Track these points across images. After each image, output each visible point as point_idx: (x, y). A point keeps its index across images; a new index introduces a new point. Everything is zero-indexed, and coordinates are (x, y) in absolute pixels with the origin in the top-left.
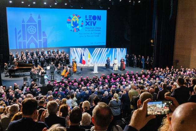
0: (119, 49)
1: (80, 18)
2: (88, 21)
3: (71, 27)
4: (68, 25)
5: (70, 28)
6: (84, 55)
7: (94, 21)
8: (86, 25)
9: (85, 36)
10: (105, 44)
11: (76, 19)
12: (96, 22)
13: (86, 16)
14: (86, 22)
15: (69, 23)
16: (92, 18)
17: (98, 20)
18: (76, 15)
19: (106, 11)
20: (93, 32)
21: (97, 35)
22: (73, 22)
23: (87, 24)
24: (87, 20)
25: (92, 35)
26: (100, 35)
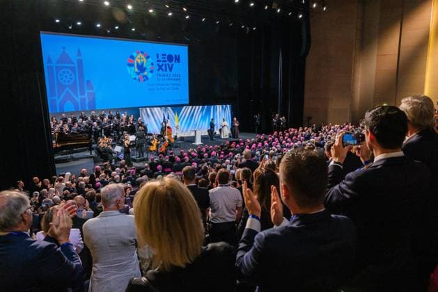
0: (221, 106)
1: (148, 57)
2: (161, 64)
3: (135, 74)
4: (128, 69)
5: (133, 75)
6: (168, 118)
7: (170, 64)
8: (159, 70)
9: (158, 89)
11: (143, 59)
12: (172, 65)
13: (157, 55)
14: (158, 65)
15: (131, 65)
16: (166, 59)
17: (175, 61)
18: (142, 52)
19: (187, 48)
20: (169, 82)
21: (175, 87)
22: (138, 64)
23: (160, 67)
24: (160, 61)
25: (168, 87)
26: (179, 87)
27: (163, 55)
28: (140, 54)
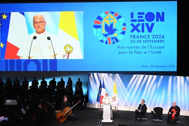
2: (135, 24)
3: (102, 36)
5: (100, 37)
7: (150, 24)
8: (132, 31)
9: (131, 53)
10: (175, 69)
11: (112, 19)
12: (153, 25)
13: (132, 14)
14: (132, 25)
16: (144, 18)
17: (157, 20)
18: (113, 13)
20: (146, 45)
21: (156, 50)
22: (106, 26)
23: (135, 28)
24: (135, 21)
25: (145, 50)
26: (162, 49)
27: (139, 13)
28: (110, 15)
